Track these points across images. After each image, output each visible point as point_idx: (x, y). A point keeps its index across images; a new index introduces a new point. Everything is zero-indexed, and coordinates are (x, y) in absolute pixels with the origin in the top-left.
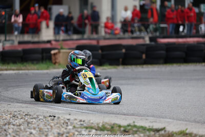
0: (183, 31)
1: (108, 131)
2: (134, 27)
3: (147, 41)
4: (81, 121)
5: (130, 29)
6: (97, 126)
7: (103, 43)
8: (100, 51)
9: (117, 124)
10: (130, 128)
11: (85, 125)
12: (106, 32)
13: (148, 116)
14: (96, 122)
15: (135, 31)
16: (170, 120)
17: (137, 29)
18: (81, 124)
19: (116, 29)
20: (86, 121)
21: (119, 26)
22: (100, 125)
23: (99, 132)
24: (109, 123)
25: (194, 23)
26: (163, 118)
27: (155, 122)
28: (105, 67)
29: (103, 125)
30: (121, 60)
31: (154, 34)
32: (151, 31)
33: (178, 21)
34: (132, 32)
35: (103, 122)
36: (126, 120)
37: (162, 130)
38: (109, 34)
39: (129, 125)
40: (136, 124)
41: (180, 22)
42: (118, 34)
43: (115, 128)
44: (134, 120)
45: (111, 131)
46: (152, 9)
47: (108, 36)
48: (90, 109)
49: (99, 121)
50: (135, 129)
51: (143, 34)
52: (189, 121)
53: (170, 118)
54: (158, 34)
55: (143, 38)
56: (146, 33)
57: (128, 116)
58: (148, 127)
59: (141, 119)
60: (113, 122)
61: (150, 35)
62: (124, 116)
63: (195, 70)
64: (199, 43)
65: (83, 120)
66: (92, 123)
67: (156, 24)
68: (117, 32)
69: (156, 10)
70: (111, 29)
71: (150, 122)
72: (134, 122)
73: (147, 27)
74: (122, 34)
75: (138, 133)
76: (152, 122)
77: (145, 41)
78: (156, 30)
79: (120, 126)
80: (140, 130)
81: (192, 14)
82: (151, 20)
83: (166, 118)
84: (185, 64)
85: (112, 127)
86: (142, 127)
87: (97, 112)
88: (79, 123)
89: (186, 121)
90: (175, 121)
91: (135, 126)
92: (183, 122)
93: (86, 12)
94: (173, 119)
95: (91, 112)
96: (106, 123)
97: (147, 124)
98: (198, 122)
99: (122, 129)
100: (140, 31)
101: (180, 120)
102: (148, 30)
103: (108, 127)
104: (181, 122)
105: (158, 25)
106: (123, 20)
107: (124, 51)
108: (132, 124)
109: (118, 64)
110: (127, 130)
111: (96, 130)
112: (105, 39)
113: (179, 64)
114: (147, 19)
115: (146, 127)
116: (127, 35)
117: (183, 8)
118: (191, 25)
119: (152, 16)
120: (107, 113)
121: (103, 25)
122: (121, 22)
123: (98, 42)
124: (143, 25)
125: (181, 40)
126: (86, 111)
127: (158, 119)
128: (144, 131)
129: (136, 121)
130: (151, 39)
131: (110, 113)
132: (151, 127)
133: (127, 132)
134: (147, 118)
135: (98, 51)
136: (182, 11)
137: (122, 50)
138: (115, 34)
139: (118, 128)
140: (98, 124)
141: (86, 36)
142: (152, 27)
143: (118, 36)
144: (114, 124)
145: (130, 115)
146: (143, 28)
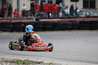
0: (51, 16)
1: (15, 63)
2: (28, 14)
3: (34, 20)
4: (2, 58)
5: (26, 15)
6: (10, 61)
7: (13, 21)
8: (12, 25)
9: (20, 60)
10: (26, 61)
11: (4, 60)
12: (14, 16)
13: (34, 56)
14: (10, 59)
15: (28, 16)
16: (45, 58)
17: (29, 14)
18: (3, 60)
19: (19, 15)
20: (5, 58)
21: (21, 13)
22: (12, 60)
23: (11, 64)
24: (16, 59)
25: (57, 12)
26: (42, 57)
27: (38, 59)
28: (14, 33)
29: (13, 60)
30: (22, 29)
31: (38, 17)
32: (36, 16)
33: (49, 11)
34: (27, 16)
35: (13, 59)
36: (24, 58)
37: (41, 62)
38: (16, 17)
39: (25, 60)
40: (29, 60)
41: (50, 12)
42: (20, 17)
43: (19, 62)
44: (28, 58)
45: (17, 63)
46: (36, 5)
47: (15, 18)
48: (7, 53)
49: (11, 59)
50: (28, 62)
51: (32, 17)
52: (54, 58)
53: (45, 57)
54: (39, 17)
55: (32, 19)
56: (34, 17)
57: (25, 56)
58: (35, 61)
59: (31, 58)
60: (18, 59)
61: (36, 18)
62: (23, 56)
63: (57, 34)
64: (59, 21)
65: (3, 58)
66: (8, 59)
67: (38, 12)
68: (20, 16)
69: (39, 5)
70: (17, 15)
71: (36, 59)
72: (28, 59)
73: (34, 14)
74: (22, 17)
75: (30, 64)
76: (37, 59)
77: (33, 20)
78: (38, 15)
79: (21, 61)
80: (31, 62)
81: (55, 8)
82: (36, 10)
83: (43, 57)
84: (52, 31)
85: (18, 61)
86: (32, 61)
87: (10, 54)
88: (2, 59)
89: (53, 58)
90: (48, 58)
91: (28, 61)
92: (51, 59)
93: (5, 6)
94: (47, 57)
95: (7, 54)
96: (15, 59)
97: (34, 60)
98: (59, 59)
99: (22, 62)
100: (31, 15)
101: (50, 58)
102: (35, 15)
103: (16, 61)
104: (50, 59)
105: (39, 13)
106: (22, 10)
107: (23, 25)
108: (27, 60)
109: (20, 31)
110: (24, 63)
111: (10, 63)
112: (14, 19)
113: (49, 31)
114: (34, 10)
115: (34, 61)
116: (24, 17)
117: (52, 5)
118: (55, 13)
119: (37, 8)
120: (15, 55)
121: (13, 13)
122: (22, 11)
123: (11, 21)
124: (32, 13)
125: (50, 20)
126: (5, 54)
127: (39, 57)
128: (32, 63)
129: (29, 58)
130: (36, 19)
131: (17, 55)
132: (36, 61)
133: (25, 63)
134: (34, 57)
135: (11, 25)
136: (51, 6)
137: (22, 24)
138: (19, 17)
139: (20, 62)
140: (11, 60)
141: (5, 18)
142: (36, 14)
143: (20, 18)
144: (18, 60)
145: (26, 56)
146: (32, 14)
